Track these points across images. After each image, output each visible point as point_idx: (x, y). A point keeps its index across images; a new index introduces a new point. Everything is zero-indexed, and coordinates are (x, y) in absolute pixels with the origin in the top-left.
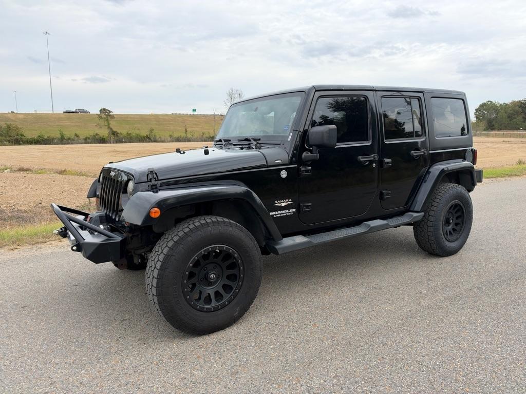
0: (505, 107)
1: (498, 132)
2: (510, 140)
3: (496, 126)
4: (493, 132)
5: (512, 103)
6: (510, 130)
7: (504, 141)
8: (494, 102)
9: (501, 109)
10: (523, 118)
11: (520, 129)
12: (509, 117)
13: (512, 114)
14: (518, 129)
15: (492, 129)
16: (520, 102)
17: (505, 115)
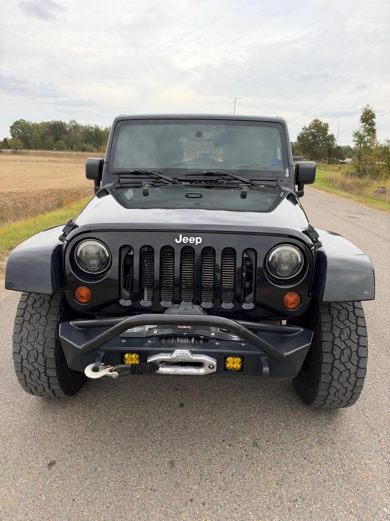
0: (36, 126)
1: (36, 151)
2: (55, 160)
3: (32, 145)
4: (31, 151)
5: (42, 123)
6: (45, 149)
7: (50, 161)
8: (26, 121)
9: (34, 128)
10: (54, 138)
11: (53, 149)
12: (42, 137)
13: (44, 134)
14: (52, 149)
15: (30, 148)
16: (48, 123)
17: (38, 135)
